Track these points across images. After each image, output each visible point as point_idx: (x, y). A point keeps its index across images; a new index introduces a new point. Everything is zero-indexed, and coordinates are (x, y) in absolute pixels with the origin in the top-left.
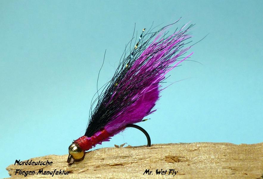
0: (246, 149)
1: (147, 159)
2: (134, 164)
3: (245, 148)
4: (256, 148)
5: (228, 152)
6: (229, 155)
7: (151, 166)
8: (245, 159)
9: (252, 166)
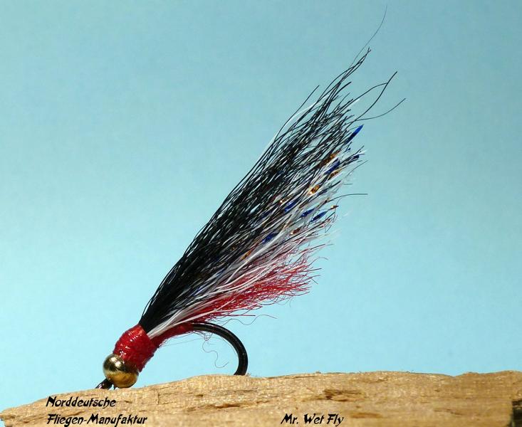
9: (489, 408)
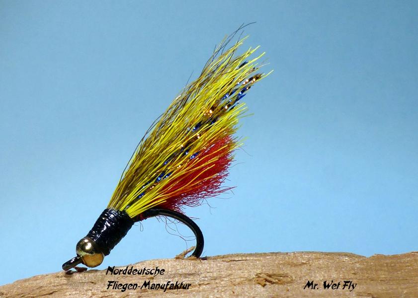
0: (387, 263)
1: (225, 279)
2: (204, 286)
3: (385, 262)
4: (402, 261)
5: (358, 268)
6: (362, 273)
7: (233, 290)
8: (390, 280)
